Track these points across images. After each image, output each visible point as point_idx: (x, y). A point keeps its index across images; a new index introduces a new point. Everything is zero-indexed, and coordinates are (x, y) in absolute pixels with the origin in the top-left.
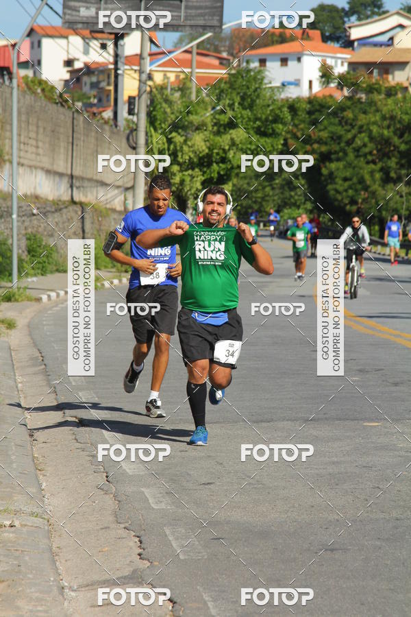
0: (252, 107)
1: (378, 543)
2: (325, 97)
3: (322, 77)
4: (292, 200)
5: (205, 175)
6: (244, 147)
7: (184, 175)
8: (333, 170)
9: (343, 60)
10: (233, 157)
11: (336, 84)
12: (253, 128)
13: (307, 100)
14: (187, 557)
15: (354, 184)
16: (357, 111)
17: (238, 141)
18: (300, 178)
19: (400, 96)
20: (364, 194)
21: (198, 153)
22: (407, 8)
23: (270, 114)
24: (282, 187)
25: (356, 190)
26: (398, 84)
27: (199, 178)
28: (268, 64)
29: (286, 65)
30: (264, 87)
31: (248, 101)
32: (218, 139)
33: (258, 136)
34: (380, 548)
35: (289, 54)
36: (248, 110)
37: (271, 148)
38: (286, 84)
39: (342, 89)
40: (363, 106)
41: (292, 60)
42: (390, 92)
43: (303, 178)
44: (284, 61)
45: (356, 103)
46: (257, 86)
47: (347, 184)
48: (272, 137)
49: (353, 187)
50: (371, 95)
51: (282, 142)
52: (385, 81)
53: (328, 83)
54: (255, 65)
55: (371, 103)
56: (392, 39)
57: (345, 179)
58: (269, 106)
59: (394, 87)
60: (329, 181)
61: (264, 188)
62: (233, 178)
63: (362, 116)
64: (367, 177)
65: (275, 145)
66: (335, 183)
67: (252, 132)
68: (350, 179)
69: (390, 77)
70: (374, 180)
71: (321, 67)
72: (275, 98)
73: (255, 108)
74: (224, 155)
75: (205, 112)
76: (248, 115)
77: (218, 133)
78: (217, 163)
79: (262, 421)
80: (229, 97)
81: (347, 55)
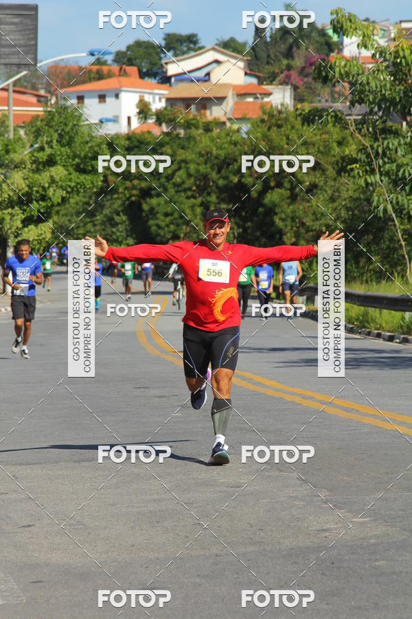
0: (71, 145)
1: (198, 580)
2: (143, 133)
3: (139, 113)
4: (114, 237)
5: (25, 213)
6: (64, 184)
7: (3, 213)
8: (154, 206)
9: (161, 96)
10: (54, 194)
11: (154, 120)
12: (73, 165)
13: (126, 136)
14: (5, 602)
15: (174, 219)
16: (175, 147)
17: (57, 178)
18: (121, 214)
19: (216, 131)
20: (186, 228)
21: (17, 191)
22: (222, 44)
23: (89, 151)
24: (103, 223)
25: (178, 225)
26: (215, 119)
27: (19, 217)
28: (86, 101)
29: (105, 101)
30: (82, 124)
31: (67, 139)
32: (37, 176)
33: (78, 173)
34: (200, 585)
35: (107, 90)
36: (67, 147)
37: (91, 186)
38: (103, 121)
39: (160, 125)
40: (181, 141)
41: (110, 96)
42: (208, 128)
43: (124, 215)
44: (102, 98)
45: (174, 139)
46: (75, 123)
47: (168, 219)
48: (92, 174)
49: (174, 222)
50: (188, 131)
51: (102, 179)
52: (202, 116)
53: (146, 118)
54: (73, 102)
55: (189, 138)
56: (208, 74)
57: (166, 215)
58: (87, 143)
59: (212, 122)
60: (150, 216)
61: (85, 225)
62: (53, 215)
63: (181, 151)
64: (188, 211)
65: (94, 182)
66: (157, 219)
67: (71, 170)
68: (171, 214)
69: (208, 112)
70: (195, 215)
71: (138, 104)
72: (93, 135)
73: (73, 145)
74: (43, 193)
75: (23, 150)
76: (67, 152)
77: (37, 171)
78: (37, 201)
79: (83, 461)
80: (46, 135)
81: (165, 91)
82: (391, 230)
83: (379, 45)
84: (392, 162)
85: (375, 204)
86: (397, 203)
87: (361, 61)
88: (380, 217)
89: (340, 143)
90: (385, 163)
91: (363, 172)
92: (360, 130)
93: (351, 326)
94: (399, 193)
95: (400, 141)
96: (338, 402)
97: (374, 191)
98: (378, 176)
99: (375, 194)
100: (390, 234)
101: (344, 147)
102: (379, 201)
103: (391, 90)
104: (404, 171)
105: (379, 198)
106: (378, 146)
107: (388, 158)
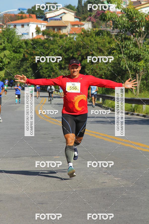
0: (11, 42)
1: (59, 200)
2: (38, 39)
3: (36, 31)
6: (9, 57)
8: (42, 65)
9: (44, 25)
10: (5, 61)
11: (41, 34)
12: (12, 50)
13: (32, 40)
16: (49, 43)
17: (6, 55)
18: (30, 68)
19: (65, 38)
20: (53, 73)
22: (66, 7)
23: (18, 45)
24: (23, 71)
25: (50, 72)
26: (64, 34)
28: (17, 27)
29: (24, 27)
30: (15, 35)
31: (10, 40)
33: (14, 53)
35: (25, 23)
36: (10, 44)
37: (19, 58)
38: (23, 34)
39: (44, 36)
40: (51, 42)
41: (26, 25)
42: (61, 37)
43: (31, 68)
44: (23, 26)
45: (49, 41)
46: (13, 35)
47: (47, 70)
48: (19, 53)
49: (49, 71)
50: (54, 38)
51: (23, 55)
52: (59, 33)
53: (39, 33)
54: (12, 27)
55: (54, 41)
56: (61, 18)
57: (46, 68)
58: (17, 42)
59: (63, 35)
60: (40, 69)
62: (5, 68)
63: (51, 45)
64: (54, 67)
65: (20, 56)
66: (43, 70)
67: (12, 52)
68: (48, 68)
69: (61, 31)
71: (36, 28)
72: (20, 39)
73: (12, 43)
74: (2, 60)
76: (10, 45)
79: (17, 157)
80: (3, 39)
81: (45, 23)
82: (127, 74)
83: (123, 7)
84: (128, 50)
85: (122, 65)
86: (130, 65)
87: (116, 13)
88: (124, 70)
89: (109, 43)
90: (125, 50)
91: (117, 53)
92: (116, 38)
93: (113, 109)
94: (130, 61)
95: (131, 42)
96: (109, 136)
97: (121, 60)
98: (123, 55)
99: (122, 61)
100: (127, 76)
101: (111, 44)
102: (123, 64)
103: (127, 23)
104: (132, 53)
105: (123, 63)
106: (123, 44)
107: (127, 48)
